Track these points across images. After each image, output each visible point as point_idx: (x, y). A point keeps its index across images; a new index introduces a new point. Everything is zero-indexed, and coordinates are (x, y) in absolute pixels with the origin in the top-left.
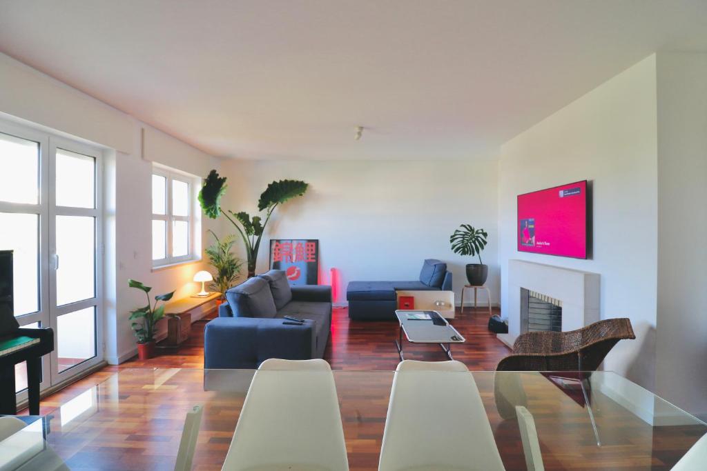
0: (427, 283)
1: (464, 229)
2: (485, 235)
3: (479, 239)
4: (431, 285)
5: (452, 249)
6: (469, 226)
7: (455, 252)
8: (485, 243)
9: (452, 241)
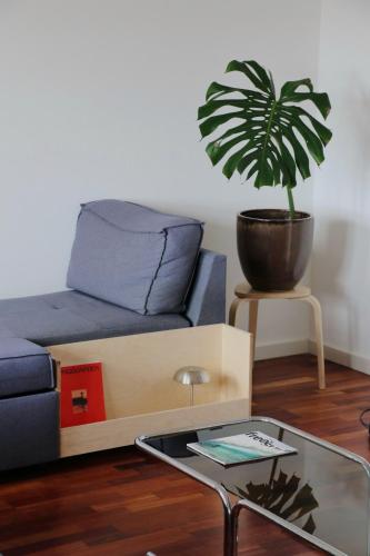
0: (138, 305)
1: (241, 81)
2: (323, 102)
3: (304, 118)
4: (152, 308)
5: (215, 160)
6: (253, 64)
7: (228, 172)
8: (326, 134)
9: (206, 129)
